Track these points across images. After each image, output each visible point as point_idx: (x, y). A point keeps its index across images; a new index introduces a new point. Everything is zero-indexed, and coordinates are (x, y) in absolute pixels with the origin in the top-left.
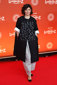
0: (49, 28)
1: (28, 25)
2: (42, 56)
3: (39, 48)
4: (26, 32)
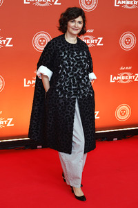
0: (122, 68)
1: (77, 59)
2: (103, 138)
3: (96, 118)
4: (73, 77)
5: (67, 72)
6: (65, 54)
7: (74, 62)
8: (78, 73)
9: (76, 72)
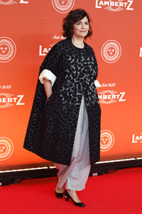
1: (84, 65)
4: (78, 83)
5: (74, 78)
6: (72, 58)
7: (82, 67)
8: (85, 79)
9: (83, 78)
